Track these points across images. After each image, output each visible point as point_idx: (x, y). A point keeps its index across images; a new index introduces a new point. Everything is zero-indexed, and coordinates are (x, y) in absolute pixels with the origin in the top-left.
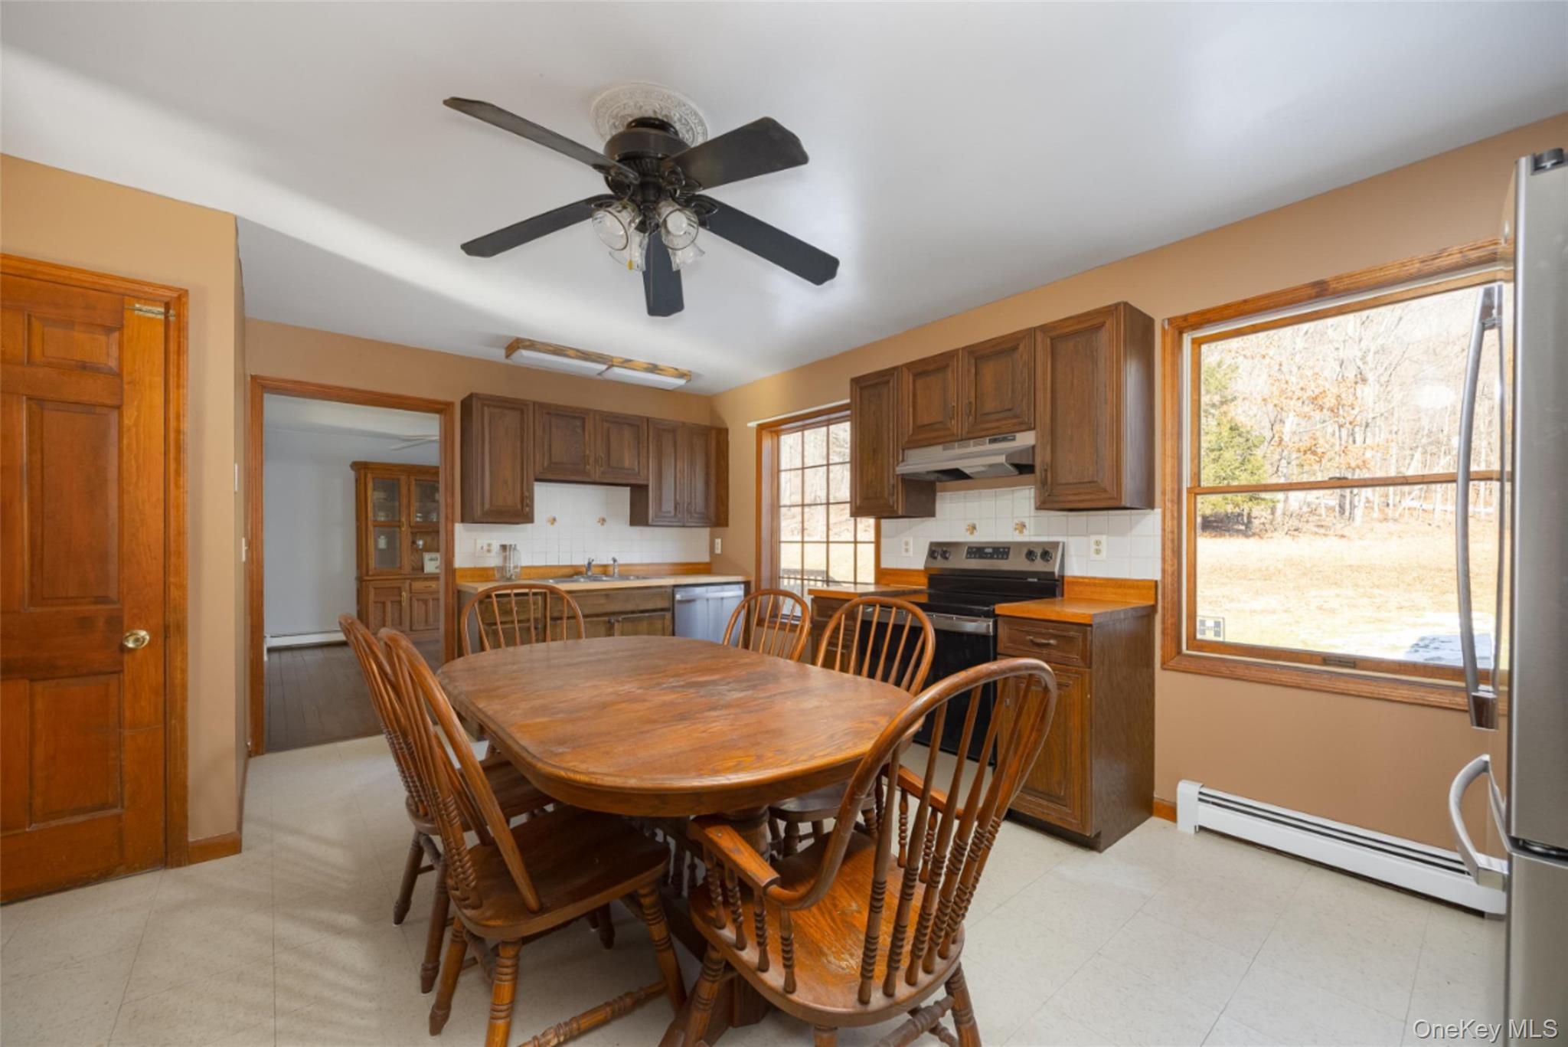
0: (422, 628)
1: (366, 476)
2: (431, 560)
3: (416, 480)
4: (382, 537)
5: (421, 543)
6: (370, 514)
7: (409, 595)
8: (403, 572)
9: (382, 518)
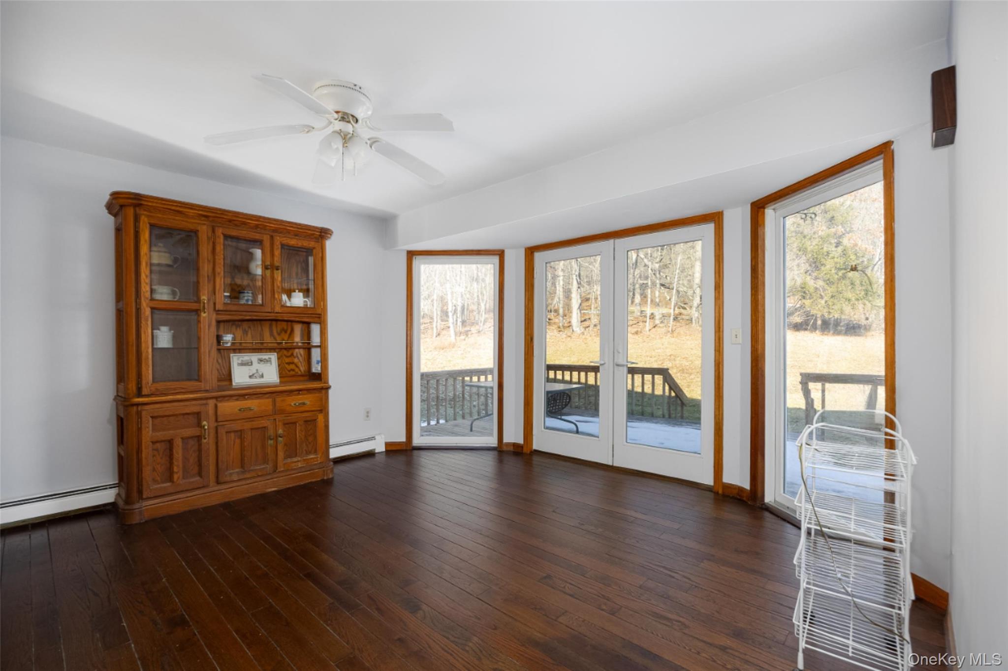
0: (235, 478)
1: (137, 219)
2: (243, 364)
3: (226, 237)
4: (164, 329)
5: (228, 338)
6: (145, 288)
7: (214, 424)
8: (202, 385)
9: (163, 294)
